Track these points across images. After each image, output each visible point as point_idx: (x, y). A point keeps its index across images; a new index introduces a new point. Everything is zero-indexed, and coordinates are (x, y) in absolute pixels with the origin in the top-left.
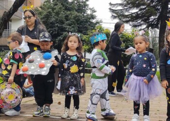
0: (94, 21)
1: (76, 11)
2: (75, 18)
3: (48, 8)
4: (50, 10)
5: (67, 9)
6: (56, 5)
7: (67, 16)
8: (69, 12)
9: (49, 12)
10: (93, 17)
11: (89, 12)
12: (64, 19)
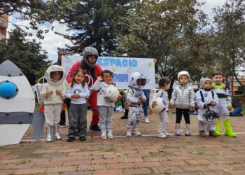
0: (46, 60)
1: (30, 51)
2: (29, 56)
3: (3, 47)
4: (5, 48)
5: (21, 49)
6: (11, 44)
7: (21, 55)
8: (23, 52)
9: (4, 50)
10: (45, 57)
11: (42, 53)
12: (18, 57)
